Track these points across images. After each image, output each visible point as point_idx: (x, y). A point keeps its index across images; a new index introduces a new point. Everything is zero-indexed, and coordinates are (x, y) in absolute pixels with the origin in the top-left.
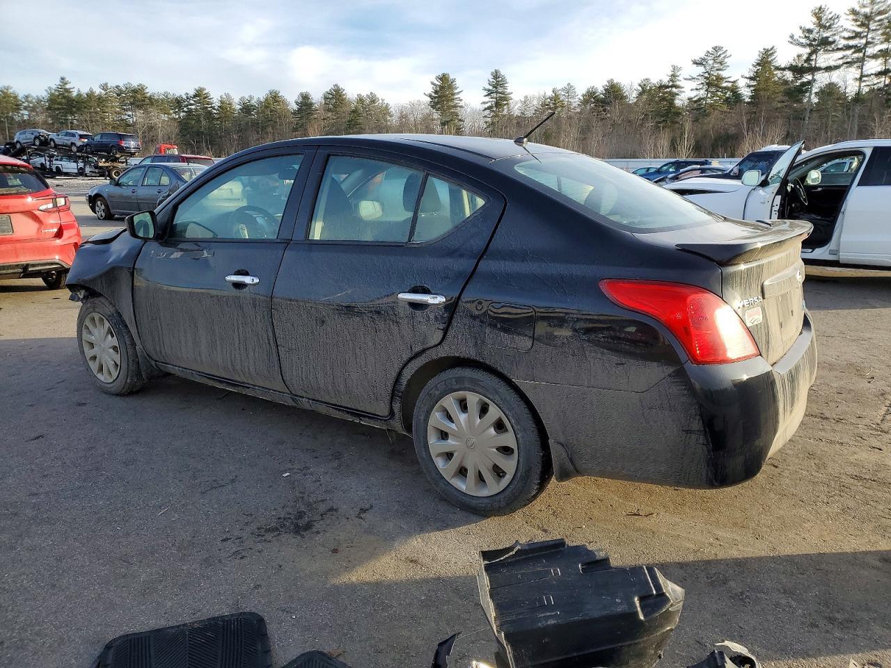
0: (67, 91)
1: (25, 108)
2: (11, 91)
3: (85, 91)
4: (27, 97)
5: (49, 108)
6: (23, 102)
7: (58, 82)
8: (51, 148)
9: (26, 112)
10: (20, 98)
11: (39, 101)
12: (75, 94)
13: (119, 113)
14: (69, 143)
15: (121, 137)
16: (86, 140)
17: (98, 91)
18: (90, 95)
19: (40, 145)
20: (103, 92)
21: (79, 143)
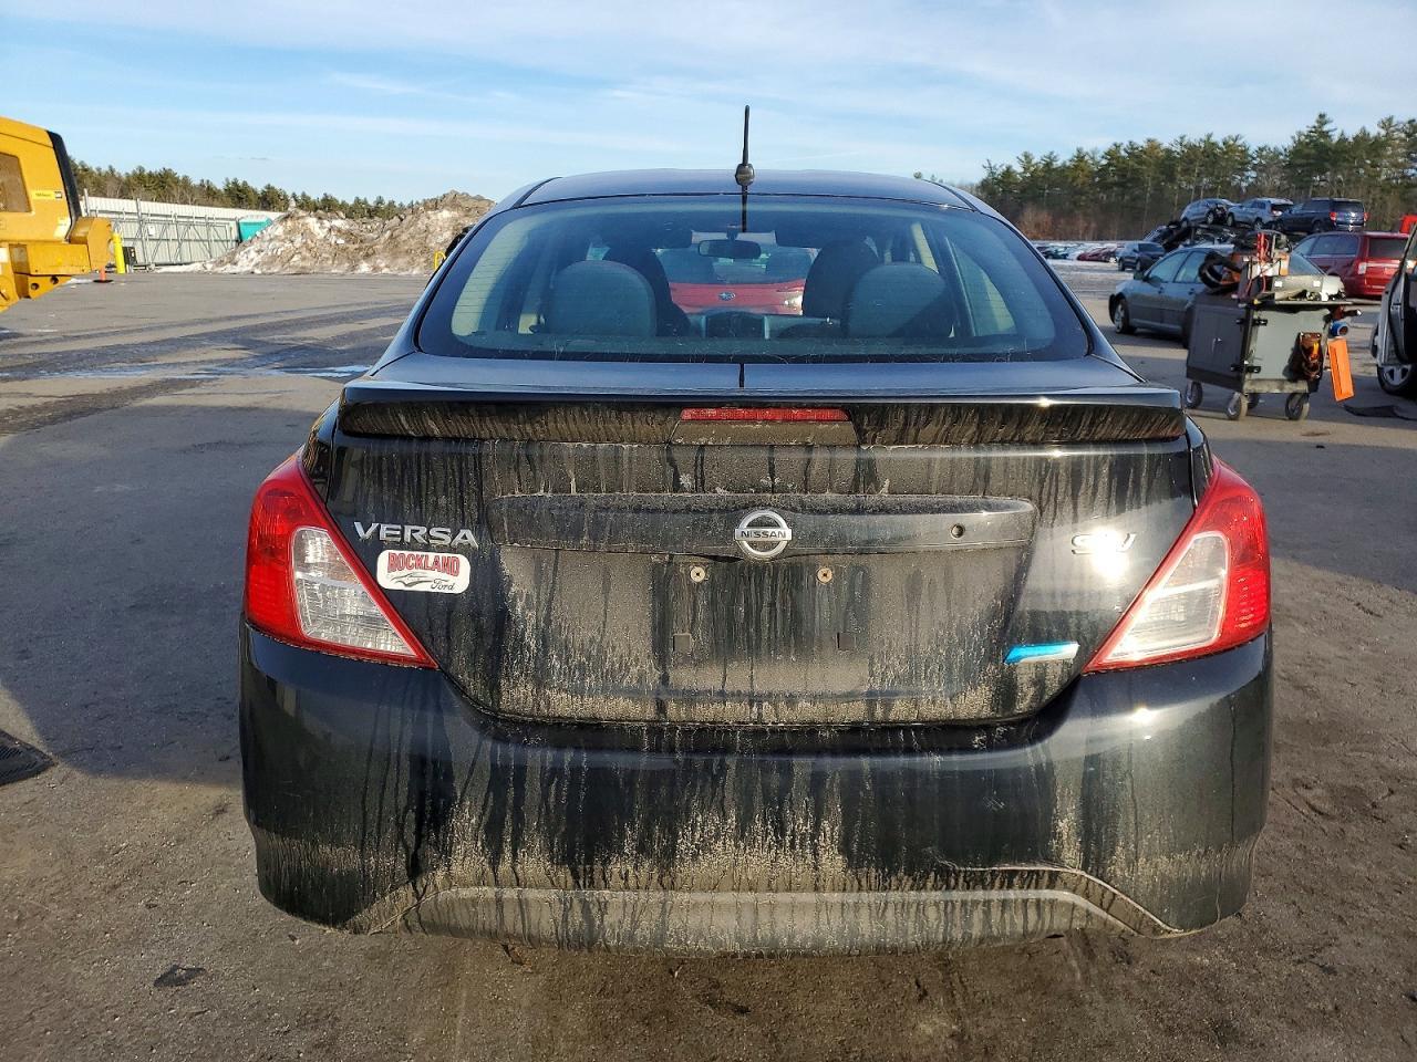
0: (1325, 135)
1: (1254, 168)
2: (1239, 142)
3: (1351, 133)
4: (1261, 150)
5: (1290, 165)
6: (1254, 159)
7: (1313, 122)
8: (1227, 227)
9: (1254, 174)
10: (1250, 152)
11: (1277, 154)
12: (1335, 137)
13: (1403, 166)
14: (1253, 218)
15: (1336, 206)
16: (1280, 213)
17: (1374, 130)
18: (1362, 139)
19: (1213, 223)
20: (1383, 132)
21: (1267, 218)
